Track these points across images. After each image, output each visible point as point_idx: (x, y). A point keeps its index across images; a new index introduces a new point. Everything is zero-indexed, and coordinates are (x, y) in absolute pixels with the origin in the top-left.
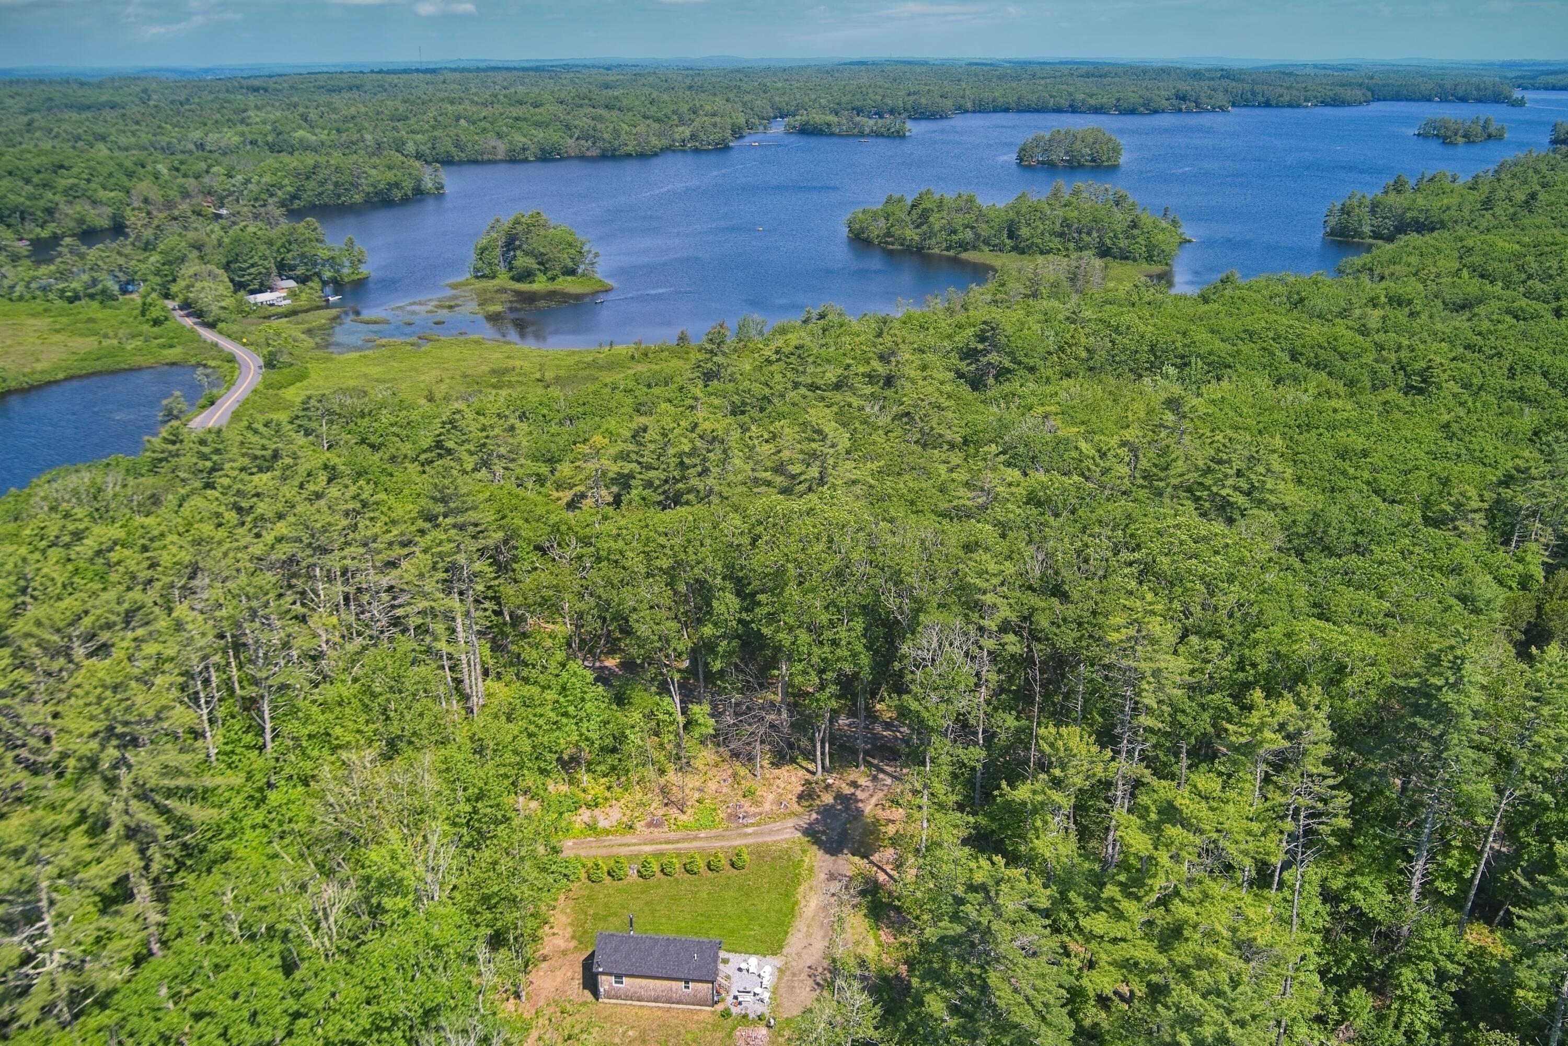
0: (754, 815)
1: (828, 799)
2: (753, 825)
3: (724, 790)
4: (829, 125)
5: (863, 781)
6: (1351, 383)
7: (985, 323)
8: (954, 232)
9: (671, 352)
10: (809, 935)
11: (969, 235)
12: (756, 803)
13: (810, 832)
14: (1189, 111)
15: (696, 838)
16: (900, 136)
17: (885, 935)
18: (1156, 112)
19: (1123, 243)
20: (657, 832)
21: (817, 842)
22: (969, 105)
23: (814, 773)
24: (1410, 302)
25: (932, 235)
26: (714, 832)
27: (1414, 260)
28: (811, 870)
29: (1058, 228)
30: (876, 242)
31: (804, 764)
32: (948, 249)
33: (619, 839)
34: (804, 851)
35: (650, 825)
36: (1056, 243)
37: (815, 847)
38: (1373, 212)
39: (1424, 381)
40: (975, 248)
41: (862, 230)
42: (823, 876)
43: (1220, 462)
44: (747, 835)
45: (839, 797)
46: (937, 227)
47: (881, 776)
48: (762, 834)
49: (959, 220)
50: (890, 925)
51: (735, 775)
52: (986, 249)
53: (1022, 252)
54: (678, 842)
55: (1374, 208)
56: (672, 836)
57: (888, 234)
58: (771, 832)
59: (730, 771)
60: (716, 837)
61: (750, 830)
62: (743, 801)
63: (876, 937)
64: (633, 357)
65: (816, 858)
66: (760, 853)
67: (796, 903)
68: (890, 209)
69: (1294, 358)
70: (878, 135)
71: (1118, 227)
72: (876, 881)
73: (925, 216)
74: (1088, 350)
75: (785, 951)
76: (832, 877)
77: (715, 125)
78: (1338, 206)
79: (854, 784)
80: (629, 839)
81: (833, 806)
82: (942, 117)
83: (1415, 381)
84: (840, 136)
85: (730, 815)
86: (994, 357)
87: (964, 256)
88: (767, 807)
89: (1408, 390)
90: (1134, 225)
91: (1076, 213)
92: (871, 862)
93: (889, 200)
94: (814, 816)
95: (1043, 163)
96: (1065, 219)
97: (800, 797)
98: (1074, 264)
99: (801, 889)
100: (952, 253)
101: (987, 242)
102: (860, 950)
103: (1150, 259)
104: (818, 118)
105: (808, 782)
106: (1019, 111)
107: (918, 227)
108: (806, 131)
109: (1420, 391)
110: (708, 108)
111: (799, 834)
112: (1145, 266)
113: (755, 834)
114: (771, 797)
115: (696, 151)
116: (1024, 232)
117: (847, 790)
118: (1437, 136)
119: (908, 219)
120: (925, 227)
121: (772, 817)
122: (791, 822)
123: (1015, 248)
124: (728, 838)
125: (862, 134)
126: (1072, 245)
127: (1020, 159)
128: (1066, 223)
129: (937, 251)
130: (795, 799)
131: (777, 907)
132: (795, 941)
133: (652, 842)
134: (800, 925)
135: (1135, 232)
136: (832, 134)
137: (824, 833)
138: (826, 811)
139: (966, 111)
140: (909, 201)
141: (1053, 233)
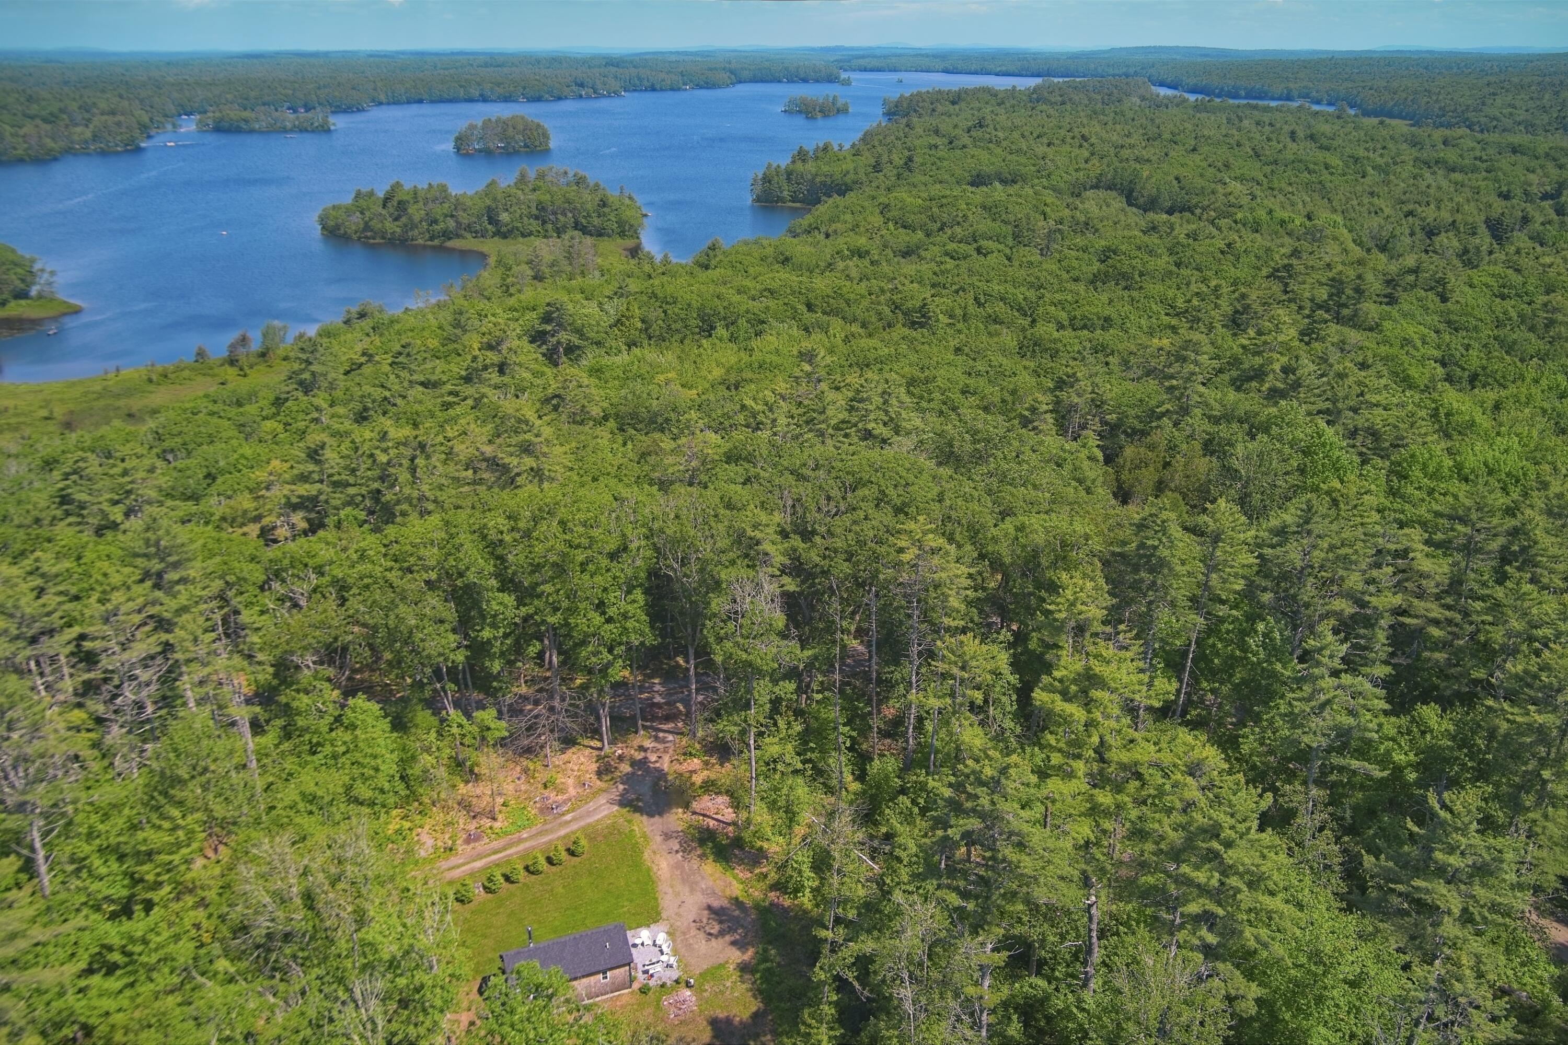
0: (565, 802)
1: (626, 768)
2: (568, 812)
3: (523, 788)
4: (246, 121)
5: (648, 744)
6: (864, 325)
7: (548, 304)
8: (435, 222)
9: (192, 369)
10: (677, 894)
11: (451, 224)
12: (561, 791)
13: (624, 802)
14: (589, 97)
15: (520, 840)
16: (325, 130)
17: (741, 873)
18: (559, 98)
19: (596, 221)
20: (479, 846)
21: (637, 810)
22: (383, 98)
23: (601, 749)
24: (868, 252)
25: (414, 226)
26: (534, 830)
27: (848, 217)
28: (645, 836)
29: (534, 211)
30: (355, 237)
31: (586, 742)
32: (432, 238)
33: (444, 865)
34: (629, 822)
35: (468, 841)
36: (535, 225)
37: (637, 815)
38: (789, 179)
39: (923, 316)
40: (458, 236)
41: (337, 227)
42: (659, 839)
43: (861, 401)
44: (568, 823)
45: (633, 763)
46: (417, 218)
47: (661, 735)
48: (581, 817)
49: (438, 211)
50: (741, 862)
51: (526, 771)
52: (468, 235)
53: (505, 236)
54: (504, 849)
55: (789, 174)
56: (495, 844)
57: (367, 227)
58: (589, 814)
59: (518, 768)
60: (540, 833)
61: (568, 817)
62: (546, 793)
63: (735, 877)
64: (150, 381)
65: (642, 825)
66: (592, 834)
67: (649, 869)
68: (362, 203)
69: (810, 307)
70: (302, 130)
71: (589, 206)
72: (708, 829)
73: (402, 206)
74: (643, 321)
75: (664, 915)
76: (667, 836)
77: (119, 124)
78: (760, 176)
79: (641, 748)
80: (454, 861)
81: (633, 774)
82: (359, 110)
83: (916, 317)
84: (260, 132)
85: (541, 811)
86: (563, 336)
87: (449, 244)
88: (572, 792)
89: (913, 325)
90: (604, 203)
91: (548, 197)
92: (694, 813)
93: (358, 195)
94: (621, 787)
95: (480, 151)
96: (540, 203)
97: (599, 773)
98: (567, 243)
99: (646, 855)
100: (436, 242)
101: (469, 228)
102: (728, 893)
103: (622, 234)
104: (234, 113)
105: (599, 758)
106: (432, 102)
107: (396, 219)
108: (220, 128)
109: (922, 325)
110: (103, 105)
111: (616, 808)
112: (619, 241)
113: (574, 819)
114: (570, 781)
115: (103, 153)
116: (504, 217)
117: (639, 756)
118: (800, 112)
119: (384, 212)
120: (404, 219)
121: (581, 800)
122: (602, 800)
123: (498, 233)
124: (552, 831)
125: (285, 130)
126: (549, 226)
127: (458, 148)
128: (541, 207)
129: (420, 241)
130: (594, 777)
131: (634, 879)
132: (668, 902)
133: (480, 857)
134: (663, 887)
135: (606, 210)
136: (252, 131)
137: (638, 799)
138: (627, 779)
139: (381, 104)
140: (381, 195)
141: (530, 216)
